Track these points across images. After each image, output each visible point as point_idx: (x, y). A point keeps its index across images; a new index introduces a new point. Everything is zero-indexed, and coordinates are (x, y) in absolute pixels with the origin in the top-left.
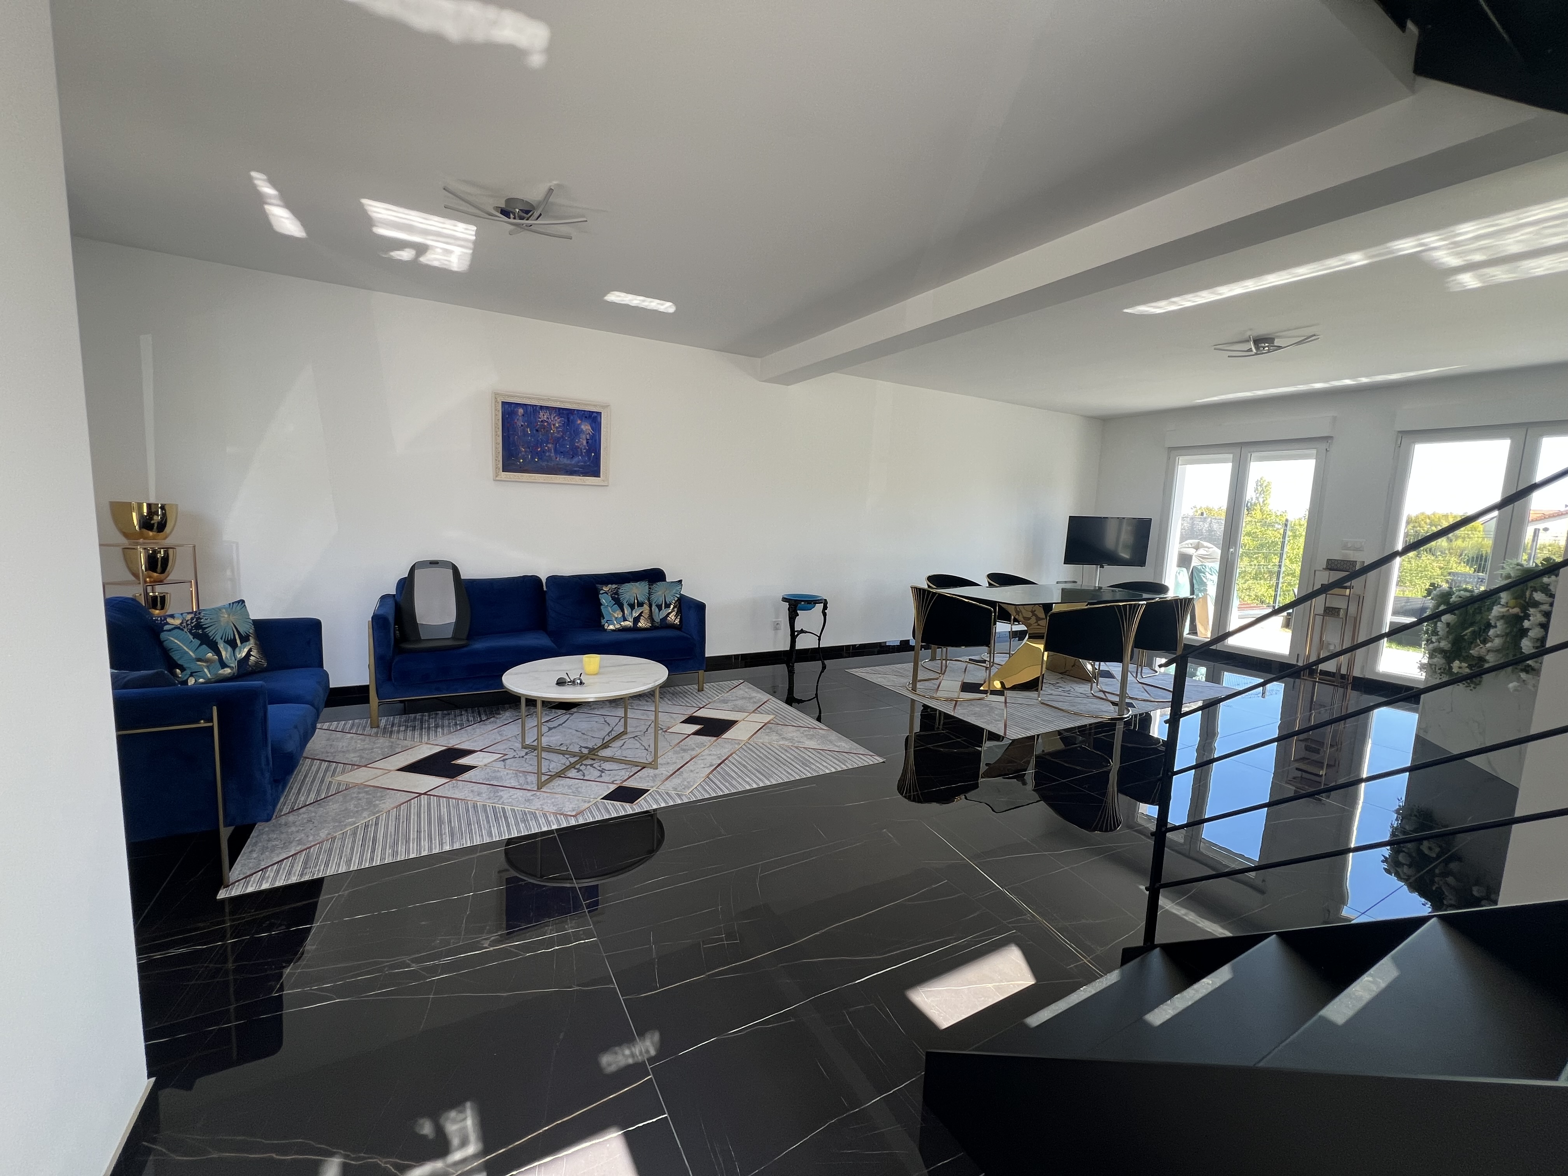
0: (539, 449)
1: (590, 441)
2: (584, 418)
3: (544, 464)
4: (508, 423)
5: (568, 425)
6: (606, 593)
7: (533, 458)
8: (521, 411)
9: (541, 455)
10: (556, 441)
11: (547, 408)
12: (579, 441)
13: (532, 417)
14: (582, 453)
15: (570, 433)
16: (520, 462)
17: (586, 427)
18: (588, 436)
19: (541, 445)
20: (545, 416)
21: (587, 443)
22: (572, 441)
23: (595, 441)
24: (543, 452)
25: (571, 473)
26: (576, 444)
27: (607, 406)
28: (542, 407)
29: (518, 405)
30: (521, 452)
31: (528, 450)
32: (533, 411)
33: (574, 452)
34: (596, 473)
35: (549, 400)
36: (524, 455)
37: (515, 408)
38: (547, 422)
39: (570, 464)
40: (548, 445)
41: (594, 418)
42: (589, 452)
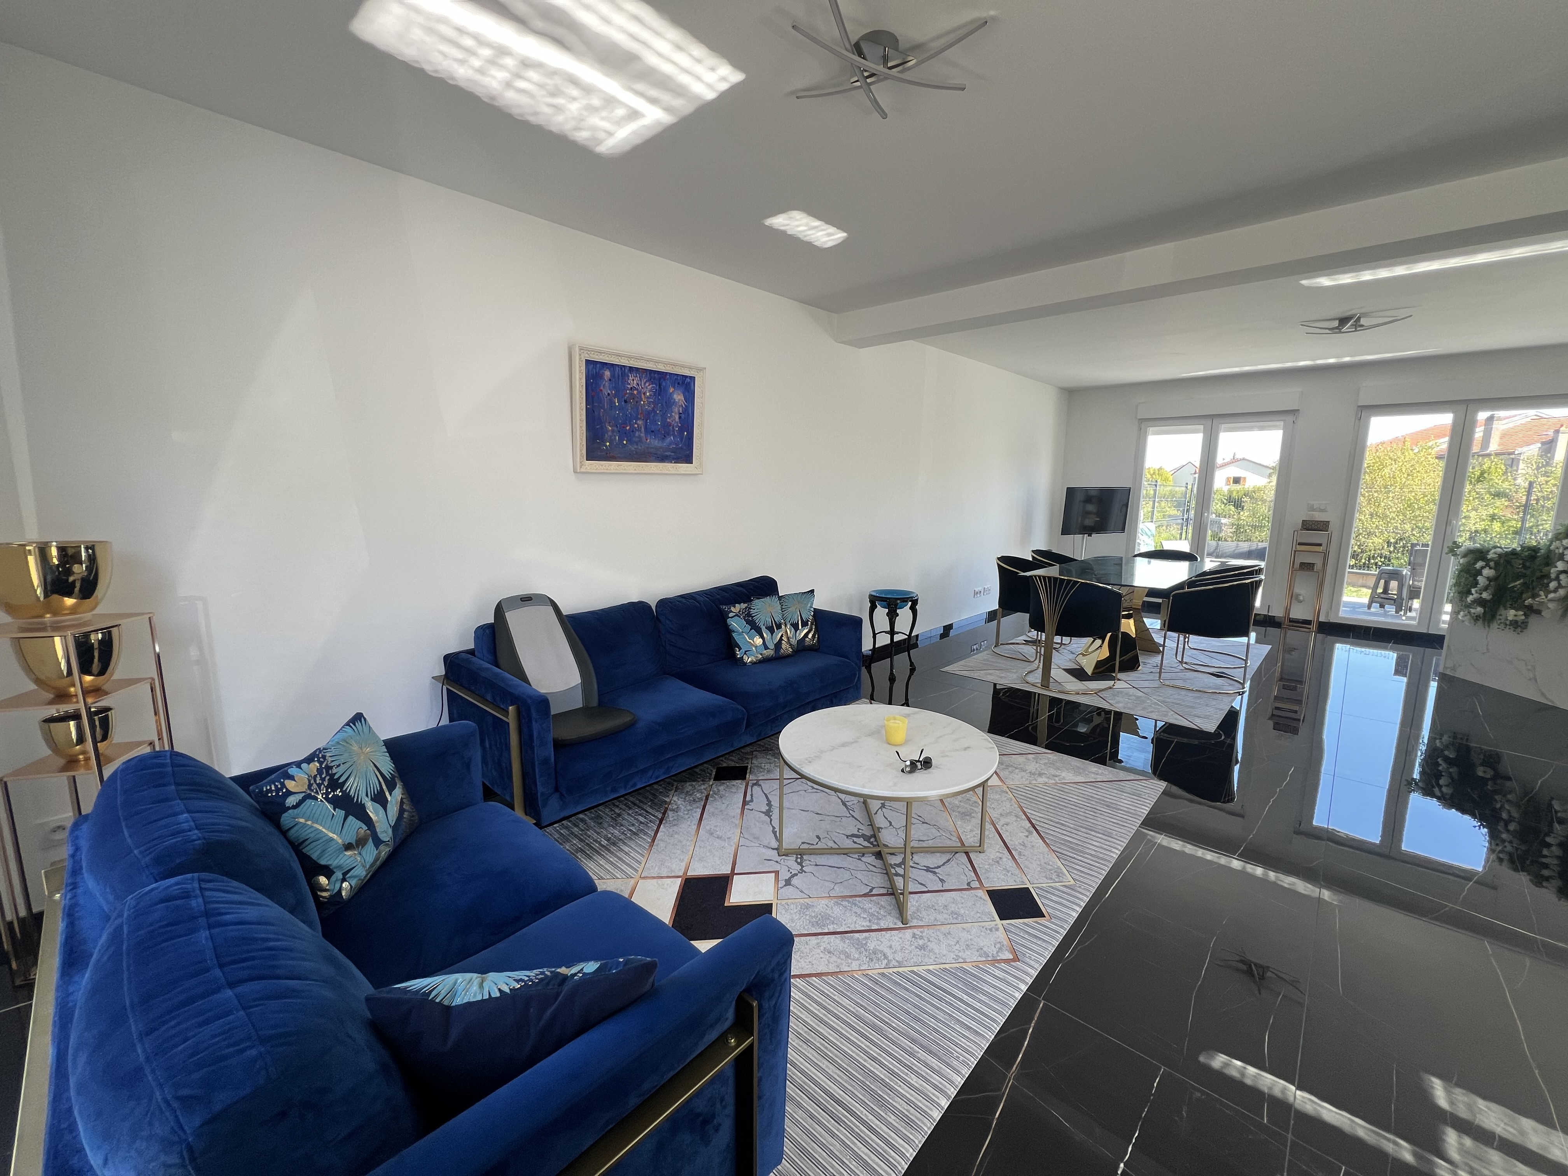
0: (628, 428)
1: (683, 416)
2: (676, 385)
3: (633, 448)
4: (593, 391)
5: (659, 395)
6: (737, 615)
7: (621, 440)
8: (607, 374)
9: (629, 435)
10: (647, 415)
11: (637, 370)
12: (671, 416)
13: (620, 383)
14: (674, 431)
15: (662, 405)
16: (606, 446)
17: (678, 397)
18: (681, 409)
19: (630, 421)
20: (635, 382)
21: (680, 418)
22: (664, 416)
23: (688, 415)
24: (633, 431)
25: (662, 459)
26: (668, 420)
27: (701, 370)
28: (631, 369)
29: (604, 365)
30: (607, 431)
31: (615, 429)
32: (621, 372)
33: (665, 431)
34: (688, 458)
35: (641, 359)
36: (611, 436)
37: (600, 369)
38: (637, 389)
39: (661, 448)
40: (638, 422)
41: (686, 384)
42: (681, 430)
